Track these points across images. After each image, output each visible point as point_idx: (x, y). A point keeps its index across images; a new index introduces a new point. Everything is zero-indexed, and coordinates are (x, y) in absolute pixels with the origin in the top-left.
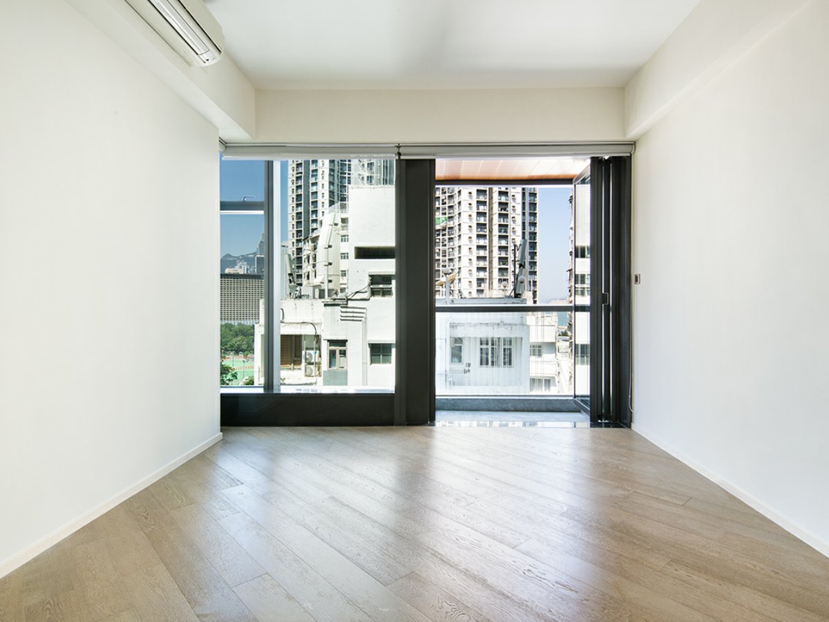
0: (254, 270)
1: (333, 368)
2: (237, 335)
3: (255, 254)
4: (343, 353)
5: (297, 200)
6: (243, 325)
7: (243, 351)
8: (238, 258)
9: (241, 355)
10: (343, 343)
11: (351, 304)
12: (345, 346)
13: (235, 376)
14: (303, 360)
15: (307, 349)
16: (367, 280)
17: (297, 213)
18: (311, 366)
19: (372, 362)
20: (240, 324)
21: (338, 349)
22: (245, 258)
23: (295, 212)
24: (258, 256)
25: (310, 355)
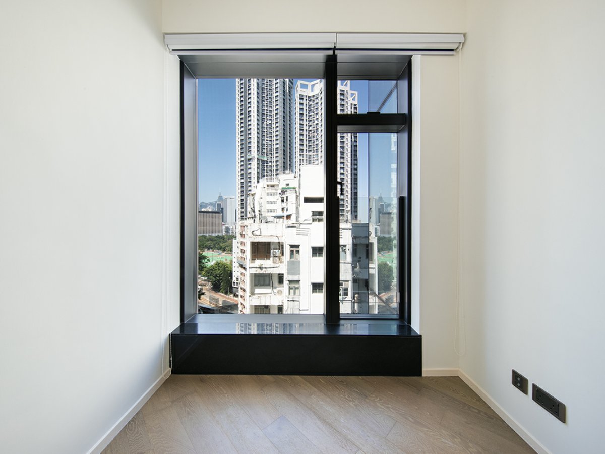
0: (216, 209)
1: (292, 259)
2: (208, 241)
3: (216, 202)
4: (298, 252)
5: (241, 176)
6: (211, 236)
7: (212, 248)
8: (208, 204)
9: (211, 250)
10: (298, 246)
11: (302, 226)
12: (299, 248)
13: (209, 260)
14: (272, 255)
15: (274, 249)
16: (311, 214)
17: (241, 182)
18: (277, 258)
19: (313, 256)
20: (209, 235)
21: (295, 249)
22: (211, 204)
23: (240, 181)
24: (218, 203)
25: (275, 252)
